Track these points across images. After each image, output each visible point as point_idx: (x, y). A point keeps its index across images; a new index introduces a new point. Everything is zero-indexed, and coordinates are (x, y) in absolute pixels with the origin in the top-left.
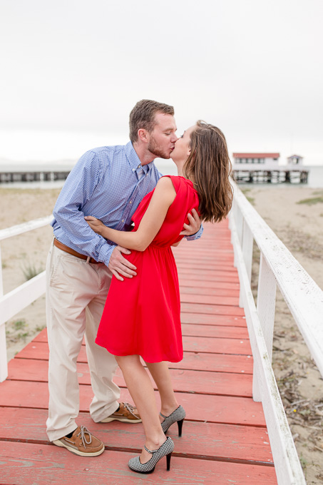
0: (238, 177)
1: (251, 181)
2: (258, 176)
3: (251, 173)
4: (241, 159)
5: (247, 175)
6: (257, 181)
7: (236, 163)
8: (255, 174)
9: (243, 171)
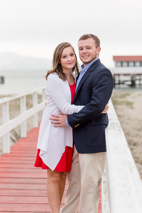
0: (119, 81)
1: (133, 85)
2: (140, 80)
3: (133, 76)
4: (122, 63)
5: (129, 78)
6: (140, 84)
7: (117, 66)
8: (138, 77)
9: (125, 75)
